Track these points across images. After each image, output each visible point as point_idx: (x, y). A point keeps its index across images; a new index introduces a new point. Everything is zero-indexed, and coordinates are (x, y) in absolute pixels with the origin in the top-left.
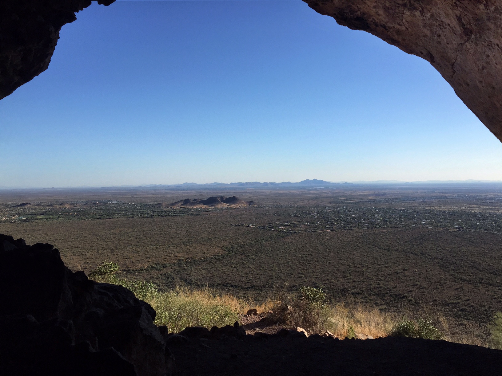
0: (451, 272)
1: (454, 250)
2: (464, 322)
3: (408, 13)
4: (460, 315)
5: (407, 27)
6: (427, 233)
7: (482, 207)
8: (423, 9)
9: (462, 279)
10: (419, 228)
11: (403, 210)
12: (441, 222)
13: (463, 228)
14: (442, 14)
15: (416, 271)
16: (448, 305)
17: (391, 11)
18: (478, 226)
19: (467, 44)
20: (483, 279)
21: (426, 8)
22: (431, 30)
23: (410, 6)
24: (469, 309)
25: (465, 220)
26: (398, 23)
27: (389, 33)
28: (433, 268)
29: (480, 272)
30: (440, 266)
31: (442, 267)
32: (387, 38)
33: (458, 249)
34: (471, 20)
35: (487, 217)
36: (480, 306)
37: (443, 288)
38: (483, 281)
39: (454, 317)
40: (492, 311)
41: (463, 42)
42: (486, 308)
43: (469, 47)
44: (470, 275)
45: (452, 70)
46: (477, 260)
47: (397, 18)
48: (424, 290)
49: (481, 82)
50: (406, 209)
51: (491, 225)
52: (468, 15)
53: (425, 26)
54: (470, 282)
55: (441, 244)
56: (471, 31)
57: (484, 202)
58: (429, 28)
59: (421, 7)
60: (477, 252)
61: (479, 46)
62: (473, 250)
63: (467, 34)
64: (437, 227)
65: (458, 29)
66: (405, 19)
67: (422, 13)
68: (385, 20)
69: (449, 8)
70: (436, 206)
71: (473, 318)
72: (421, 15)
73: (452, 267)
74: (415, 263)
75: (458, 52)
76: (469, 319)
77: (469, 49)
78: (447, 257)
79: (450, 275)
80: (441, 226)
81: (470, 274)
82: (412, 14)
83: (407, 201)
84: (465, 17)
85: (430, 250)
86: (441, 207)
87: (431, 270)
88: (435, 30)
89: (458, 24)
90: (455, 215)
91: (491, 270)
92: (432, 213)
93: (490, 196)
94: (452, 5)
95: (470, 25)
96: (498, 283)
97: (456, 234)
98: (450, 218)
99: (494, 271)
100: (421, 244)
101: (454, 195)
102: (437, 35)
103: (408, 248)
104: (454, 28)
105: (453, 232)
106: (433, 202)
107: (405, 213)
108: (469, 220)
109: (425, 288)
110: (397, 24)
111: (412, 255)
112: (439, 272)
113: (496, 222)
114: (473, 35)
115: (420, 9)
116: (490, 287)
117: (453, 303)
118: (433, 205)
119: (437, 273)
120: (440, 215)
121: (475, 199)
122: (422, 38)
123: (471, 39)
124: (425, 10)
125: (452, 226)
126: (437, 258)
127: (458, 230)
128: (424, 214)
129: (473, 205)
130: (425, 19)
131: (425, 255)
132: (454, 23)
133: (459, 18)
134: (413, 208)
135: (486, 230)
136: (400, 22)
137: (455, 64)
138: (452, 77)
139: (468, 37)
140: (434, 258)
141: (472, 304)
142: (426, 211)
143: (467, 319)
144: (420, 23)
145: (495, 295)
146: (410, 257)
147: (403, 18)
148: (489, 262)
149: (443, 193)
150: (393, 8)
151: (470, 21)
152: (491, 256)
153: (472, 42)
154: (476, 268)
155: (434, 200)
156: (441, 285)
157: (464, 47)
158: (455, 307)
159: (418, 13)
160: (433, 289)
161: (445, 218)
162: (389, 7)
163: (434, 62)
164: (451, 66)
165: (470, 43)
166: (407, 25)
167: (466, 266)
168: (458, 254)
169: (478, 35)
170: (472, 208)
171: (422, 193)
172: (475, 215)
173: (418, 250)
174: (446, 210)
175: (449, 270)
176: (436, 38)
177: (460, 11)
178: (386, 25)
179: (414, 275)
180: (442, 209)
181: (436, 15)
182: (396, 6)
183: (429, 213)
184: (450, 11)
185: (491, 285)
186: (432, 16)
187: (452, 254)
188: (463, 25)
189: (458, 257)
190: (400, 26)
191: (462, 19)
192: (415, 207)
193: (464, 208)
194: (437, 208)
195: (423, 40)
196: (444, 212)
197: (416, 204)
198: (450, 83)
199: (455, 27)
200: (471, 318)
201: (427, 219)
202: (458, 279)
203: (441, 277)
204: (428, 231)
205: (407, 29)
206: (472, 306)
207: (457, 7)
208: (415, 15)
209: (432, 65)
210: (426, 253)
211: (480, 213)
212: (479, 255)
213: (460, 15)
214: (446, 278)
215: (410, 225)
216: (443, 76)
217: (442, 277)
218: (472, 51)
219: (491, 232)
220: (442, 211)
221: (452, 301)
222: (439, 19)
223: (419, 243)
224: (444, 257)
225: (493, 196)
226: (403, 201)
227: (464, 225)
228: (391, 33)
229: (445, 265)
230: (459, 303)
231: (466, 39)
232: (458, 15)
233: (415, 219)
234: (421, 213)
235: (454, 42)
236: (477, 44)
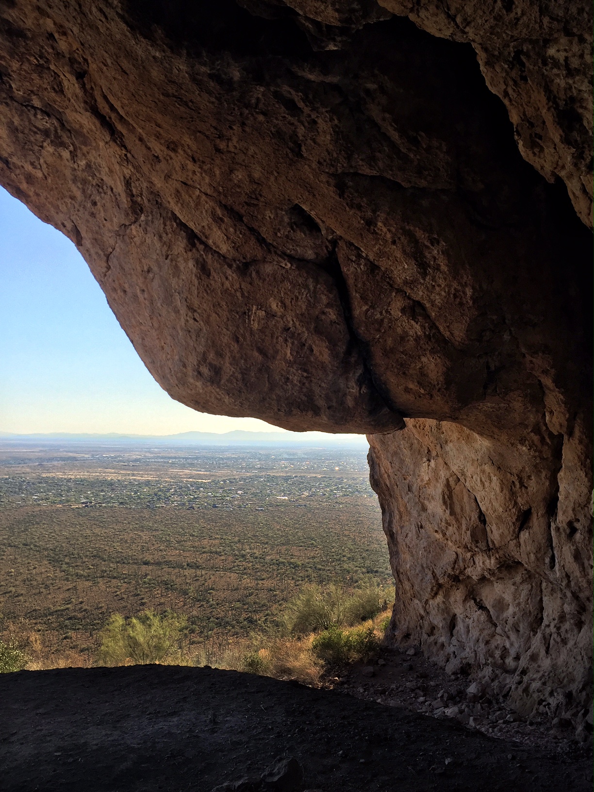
0: (64, 567)
1: (74, 535)
2: (71, 633)
3: (51, 149)
4: (66, 626)
5: (46, 174)
6: (38, 513)
7: (122, 472)
8: (75, 150)
9: (77, 576)
10: (26, 506)
11: (6, 479)
12: (61, 495)
13: (91, 503)
14: (104, 168)
15: (11, 572)
16: (51, 614)
17: (20, 135)
18: (112, 498)
19: (133, 227)
20: (106, 571)
21: (81, 149)
22: (84, 191)
23: (55, 137)
24: (79, 615)
25: (96, 490)
26: (30, 161)
27: (13, 175)
28: (39, 564)
29: (103, 563)
30: (50, 560)
31: (53, 561)
32: (9, 184)
33: (80, 532)
34: (144, 190)
35: (126, 486)
36: (95, 609)
37: (48, 592)
38: (105, 574)
39: (57, 630)
40: (110, 613)
41: (127, 223)
42: (104, 610)
43: (135, 233)
44: (89, 569)
45: (106, 265)
46: (102, 546)
47: (31, 152)
48: (21, 598)
49: (143, 291)
50: (11, 477)
51: (129, 497)
52: (142, 182)
53: (74, 181)
54: (87, 578)
55: (57, 528)
56: (141, 208)
57: (125, 465)
58: (80, 186)
59: (72, 144)
60: (104, 535)
61: (148, 235)
62: (99, 534)
63: (134, 212)
64: (55, 503)
65: (124, 200)
66: (44, 158)
67: (74, 155)
68: (9, 150)
69: (116, 161)
70: (58, 472)
71: (83, 627)
72: (72, 160)
73: (67, 560)
74: (12, 560)
75: (118, 237)
76: (78, 629)
77: (135, 237)
78: (62, 546)
79: (62, 571)
80: (61, 502)
81: (90, 567)
82: (56, 153)
83: (13, 465)
84: (137, 183)
85: (38, 538)
86: (65, 473)
87: (35, 568)
88: (89, 192)
89: (126, 192)
90: (83, 485)
91: (119, 557)
92: (51, 483)
93: (134, 457)
94: (120, 157)
95: (142, 198)
96: (124, 574)
97: (81, 511)
98: (76, 488)
99: (122, 559)
100: (26, 530)
101: (87, 456)
102: (92, 201)
103: (4, 539)
104: (118, 197)
105: (77, 510)
106: (54, 466)
107: (8, 484)
108: (102, 491)
109: (22, 594)
110: (29, 163)
111: (9, 548)
112: (46, 569)
113: (136, 493)
114: (143, 215)
115: (71, 148)
116: (114, 581)
117: (59, 611)
118: (54, 471)
119: (43, 570)
120: (62, 485)
121: (115, 461)
122: (69, 201)
123: (140, 221)
124: (79, 153)
125: (77, 501)
126: (46, 549)
127: (84, 505)
128: (38, 485)
129: (110, 470)
130: (76, 167)
131: (30, 546)
132: (120, 188)
133: (128, 181)
134: (23, 475)
135: (121, 503)
136: (34, 162)
137: (112, 256)
138: (105, 275)
139: (136, 216)
140: (43, 549)
141: (87, 607)
142: (42, 479)
143: (74, 630)
144: (68, 173)
145: (117, 592)
146: (5, 552)
147: (41, 155)
148: (118, 548)
149: (71, 452)
150: (26, 131)
151: (142, 191)
152: (121, 539)
153: (140, 226)
154: (99, 557)
155: (55, 463)
156: (47, 587)
157: (128, 231)
158: (62, 615)
159: (66, 154)
160: (34, 594)
161: (69, 490)
162: (20, 128)
163: (82, 245)
164: (105, 258)
165: (136, 227)
166: (45, 171)
167: (87, 556)
168: (78, 540)
169: (150, 218)
170: (108, 474)
171: (41, 451)
172: (111, 484)
173: (20, 540)
174: (73, 477)
175: (62, 564)
176: (89, 205)
177: (131, 171)
178: (10, 160)
179: (8, 578)
180: (66, 477)
181: (94, 166)
182: (30, 130)
183: (46, 482)
184: (117, 167)
185: (115, 578)
186: (88, 166)
187: (69, 542)
188: (133, 196)
189: (78, 544)
190: (34, 168)
191: (133, 184)
192: (26, 473)
193: (98, 474)
194: (60, 475)
195: (69, 205)
196: (69, 480)
197: (28, 470)
198: (100, 285)
199: (119, 195)
200: (81, 627)
201: (42, 492)
202: (72, 575)
203: (48, 577)
204: (40, 510)
205: (46, 177)
206: (85, 610)
207: (128, 163)
208: (60, 156)
209: (78, 249)
210: (31, 543)
211: (119, 480)
212: (106, 540)
213: (130, 178)
214: (56, 576)
215: (13, 503)
216: (92, 271)
217: (50, 576)
218: (137, 240)
219: (128, 506)
220: (65, 479)
221: (59, 608)
222: (97, 174)
223: (23, 529)
224: (57, 547)
225: (139, 457)
226: (8, 465)
227: (93, 499)
228: (16, 175)
229: (57, 557)
230: (67, 609)
231: (133, 219)
232: (128, 176)
233: (23, 493)
234: (33, 484)
235: (115, 220)
236: (146, 231)
